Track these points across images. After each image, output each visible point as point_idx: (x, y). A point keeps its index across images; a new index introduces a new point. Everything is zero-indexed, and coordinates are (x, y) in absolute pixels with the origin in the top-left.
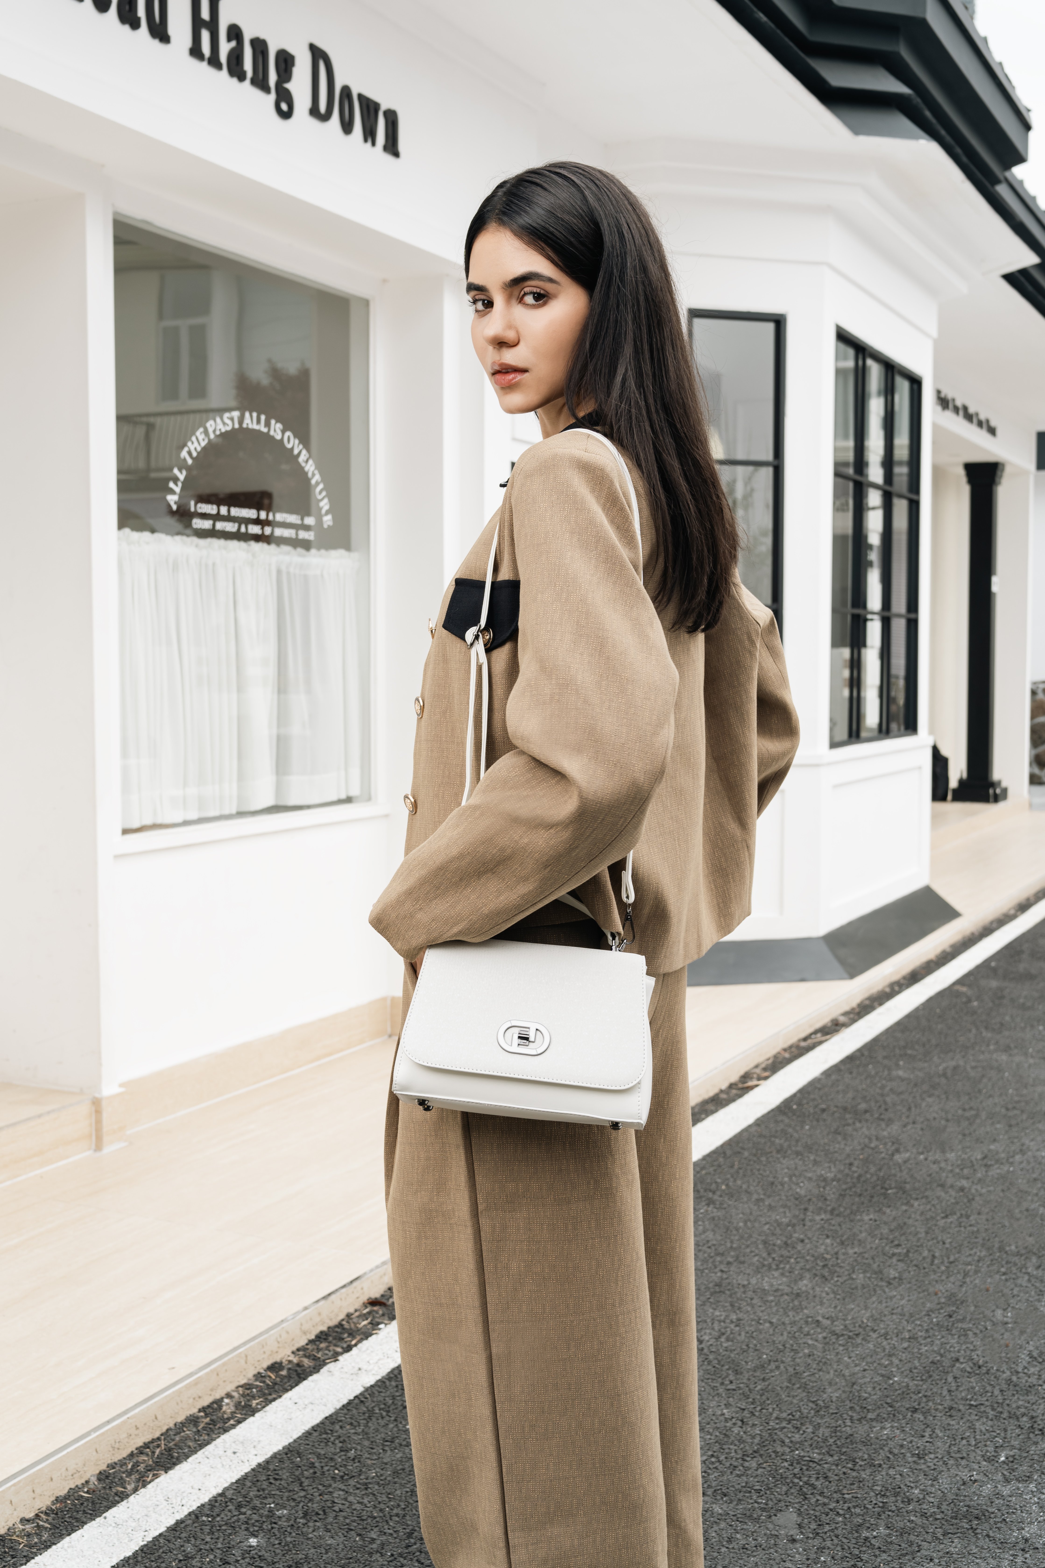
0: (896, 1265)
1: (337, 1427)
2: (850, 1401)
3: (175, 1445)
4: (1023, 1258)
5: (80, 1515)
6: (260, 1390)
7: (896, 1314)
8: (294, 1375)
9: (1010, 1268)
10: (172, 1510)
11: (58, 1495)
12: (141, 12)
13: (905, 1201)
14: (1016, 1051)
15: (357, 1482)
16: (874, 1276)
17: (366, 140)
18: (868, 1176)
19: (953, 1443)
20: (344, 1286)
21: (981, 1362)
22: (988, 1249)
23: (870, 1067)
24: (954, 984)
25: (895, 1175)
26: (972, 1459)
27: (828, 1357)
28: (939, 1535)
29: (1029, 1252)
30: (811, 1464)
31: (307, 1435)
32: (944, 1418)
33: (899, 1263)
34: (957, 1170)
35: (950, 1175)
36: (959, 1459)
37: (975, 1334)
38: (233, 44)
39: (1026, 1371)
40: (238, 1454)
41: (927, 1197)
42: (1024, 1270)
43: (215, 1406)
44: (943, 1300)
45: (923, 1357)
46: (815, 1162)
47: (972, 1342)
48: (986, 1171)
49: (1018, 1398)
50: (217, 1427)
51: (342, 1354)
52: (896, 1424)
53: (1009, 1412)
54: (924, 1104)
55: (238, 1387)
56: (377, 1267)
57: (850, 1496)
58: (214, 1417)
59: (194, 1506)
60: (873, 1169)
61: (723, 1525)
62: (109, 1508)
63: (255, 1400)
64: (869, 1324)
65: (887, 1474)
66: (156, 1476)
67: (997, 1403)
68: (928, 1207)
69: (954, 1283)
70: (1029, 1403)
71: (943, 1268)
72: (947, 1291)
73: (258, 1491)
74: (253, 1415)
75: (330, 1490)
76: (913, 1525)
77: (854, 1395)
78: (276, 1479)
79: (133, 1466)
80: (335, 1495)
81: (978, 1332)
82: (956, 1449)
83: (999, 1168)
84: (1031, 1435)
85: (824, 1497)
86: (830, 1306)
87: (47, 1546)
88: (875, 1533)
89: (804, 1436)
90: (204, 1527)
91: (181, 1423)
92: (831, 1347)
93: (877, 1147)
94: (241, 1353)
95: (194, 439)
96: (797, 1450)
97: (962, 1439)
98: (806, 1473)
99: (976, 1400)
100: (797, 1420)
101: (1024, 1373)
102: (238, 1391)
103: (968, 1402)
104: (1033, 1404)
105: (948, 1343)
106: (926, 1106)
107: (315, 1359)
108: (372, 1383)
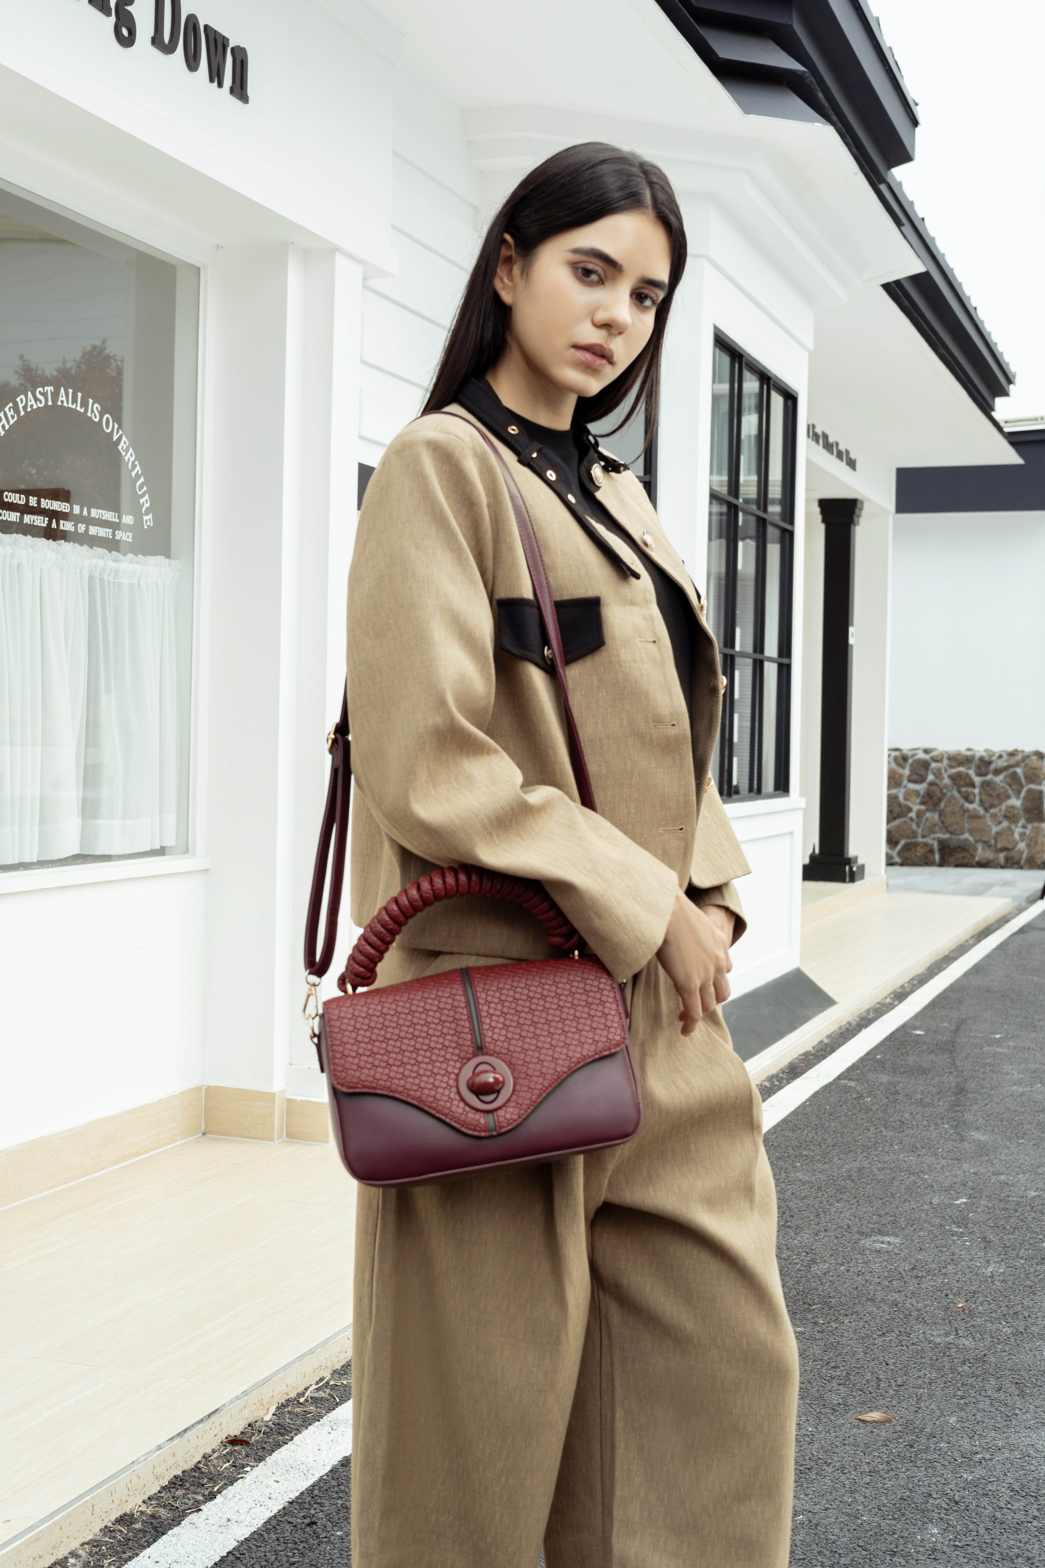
2: (817, 1544)
4: (979, 1379)
6: (111, 1547)
8: (150, 1529)
9: (967, 1390)
14: (923, 1151)
17: (211, 80)
20: (201, 1421)
21: (957, 1498)
22: (938, 1370)
24: (839, 1078)
29: (985, 1373)
32: (928, 1561)
33: (840, 1387)
34: (886, 1283)
35: (879, 1288)
37: (943, 1465)
39: (1009, 1506)
41: (857, 1313)
42: (983, 1393)
44: (899, 1428)
45: (890, 1493)
47: (942, 1475)
51: (205, 1502)
54: (833, 1210)
55: (82, 1545)
56: (237, 1398)
63: (106, 1559)
68: (861, 1324)
70: (1021, 1542)
72: (902, 1417)
81: (946, 1463)
94: (87, 1501)
101: (1009, 1509)
102: (84, 1549)
104: (1026, 1543)
105: (916, 1477)
106: (836, 1212)
107: (173, 1509)
108: (247, 1536)
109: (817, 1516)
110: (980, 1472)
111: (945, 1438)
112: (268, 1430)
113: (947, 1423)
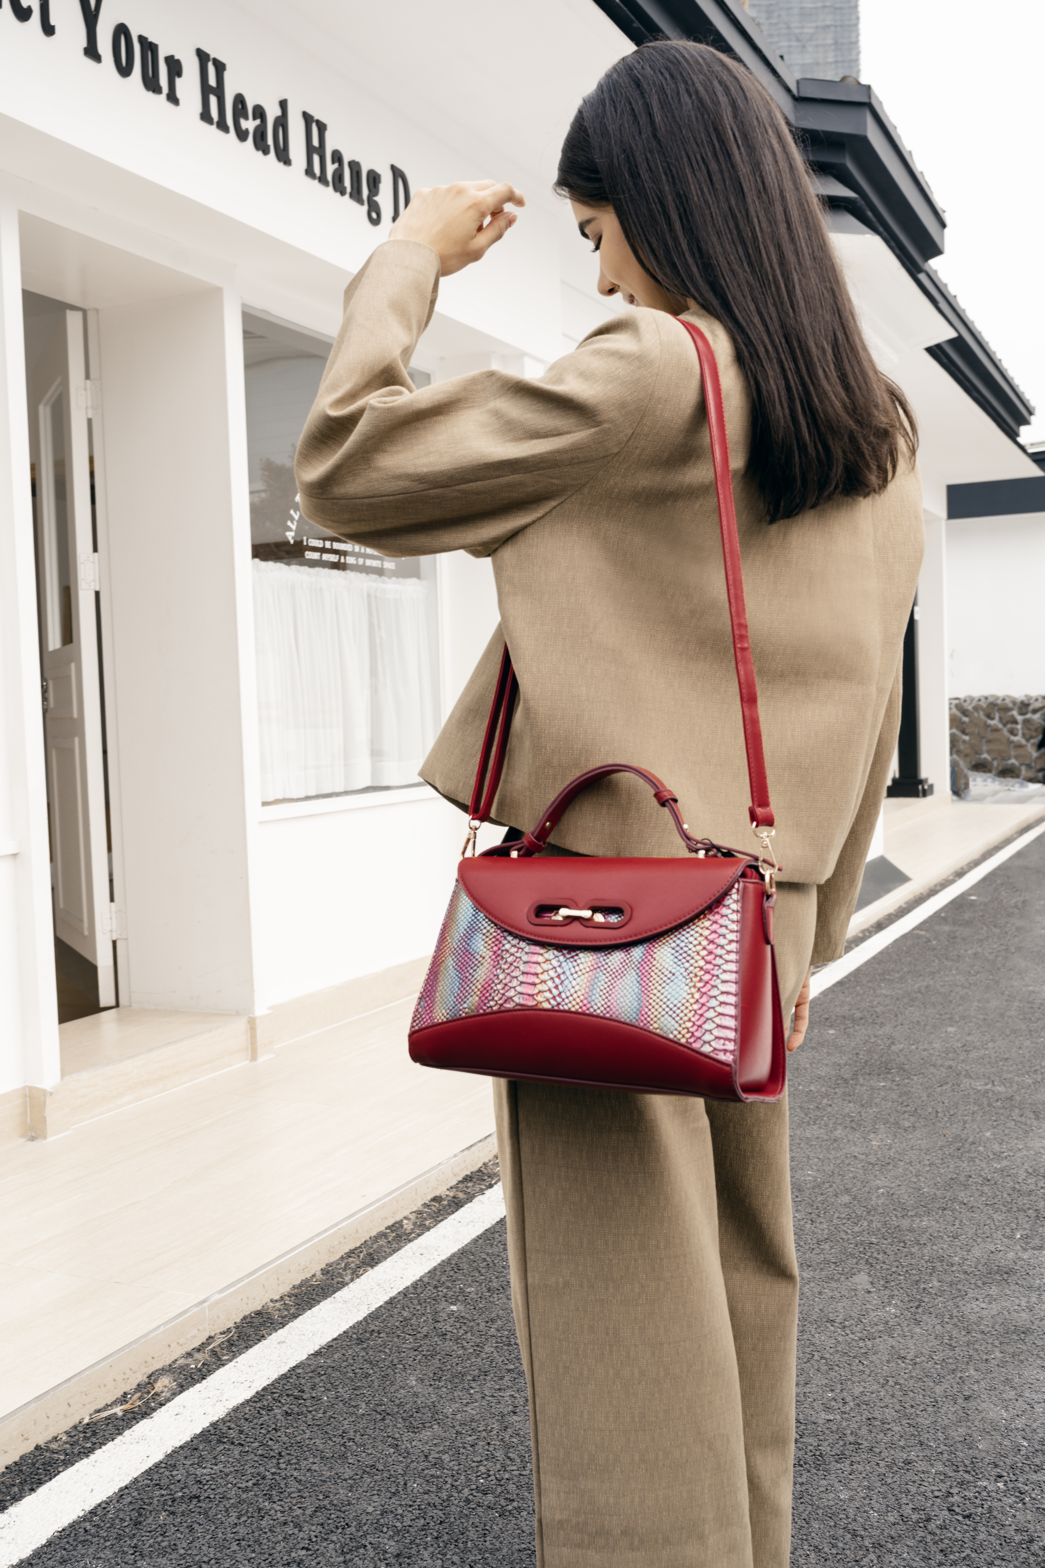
2: (893, 1205)
3: (374, 1251)
4: (1008, 1110)
5: (314, 1297)
6: (429, 1214)
7: (916, 1149)
8: (453, 1204)
9: (999, 1117)
10: (385, 1291)
11: (294, 1284)
12: (270, 141)
13: (906, 1077)
16: (892, 1126)
18: (873, 1061)
19: (978, 1228)
20: (480, 1141)
21: (989, 1178)
22: (979, 1105)
23: (858, 988)
24: (914, 929)
25: (895, 1060)
26: (995, 1237)
28: (979, 1284)
29: (1012, 1106)
30: (871, 1245)
31: (475, 1241)
32: (968, 1213)
33: (910, 1117)
34: (944, 1055)
35: (939, 1058)
36: (985, 1238)
37: (981, 1160)
38: (336, 165)
39: (1025, 1181)
40: (425, 1255)
41: (923, 1073)
42: (1010, 1118)
43: (397, 1225)
44: (951, 1139)
45: (943, 1176)
46: (829, 1054)
47: (979, 1165)
48: (967, 1055)
49: (1023, 1199)
50: (403, 1239)
51: (487, 1189)
52: (931, 1218)
53: (1018, 1208)
54: (907, 1012)
55: (411, 1213)
57: (906, 1263)
58: (399, 1233)
59: (401, 1288)
61: (812, 1284)
62: (334, 1292)
63: (427, 1221)
64: (896, 1157)
65: (932, 1249)
66: (365, 1271)
67: (1007, 1202)
68: (926, 1080)
69: (957, 1128)
71: (946, 1119)
72: (953, 1133)
73: (448, 1277)
74: (429, 1230)
76: (958, 1279)
77: (894, 1201)
78: (459, 1270)
79: (345, 1265)
81: (982, 1158)
82: (981, 1232)
83: (976, 1052)
84: (1038, 1221)
85: (886, 1264)
87: (295, 1316)
88: (930, 1285)
89: (862, 1228)
90: (412, 1301)
91: (374, 1237)
92: (870, 1172)
93: (876, 1042)
94: (413, 1186)
96: (859, 1236)
97: (985, 1225)
98: (869, 1250)
99: (990, 1201)
100: (854, 1218)
101: (1025, 1183)
102: (412, 1216)
104: (1035, 1202)
105: (961, 1166)
107: (466, 1193)
109: (893, 1190)
110: (1005, 1163)
111: (983, 1144)
113: (984, 1135)
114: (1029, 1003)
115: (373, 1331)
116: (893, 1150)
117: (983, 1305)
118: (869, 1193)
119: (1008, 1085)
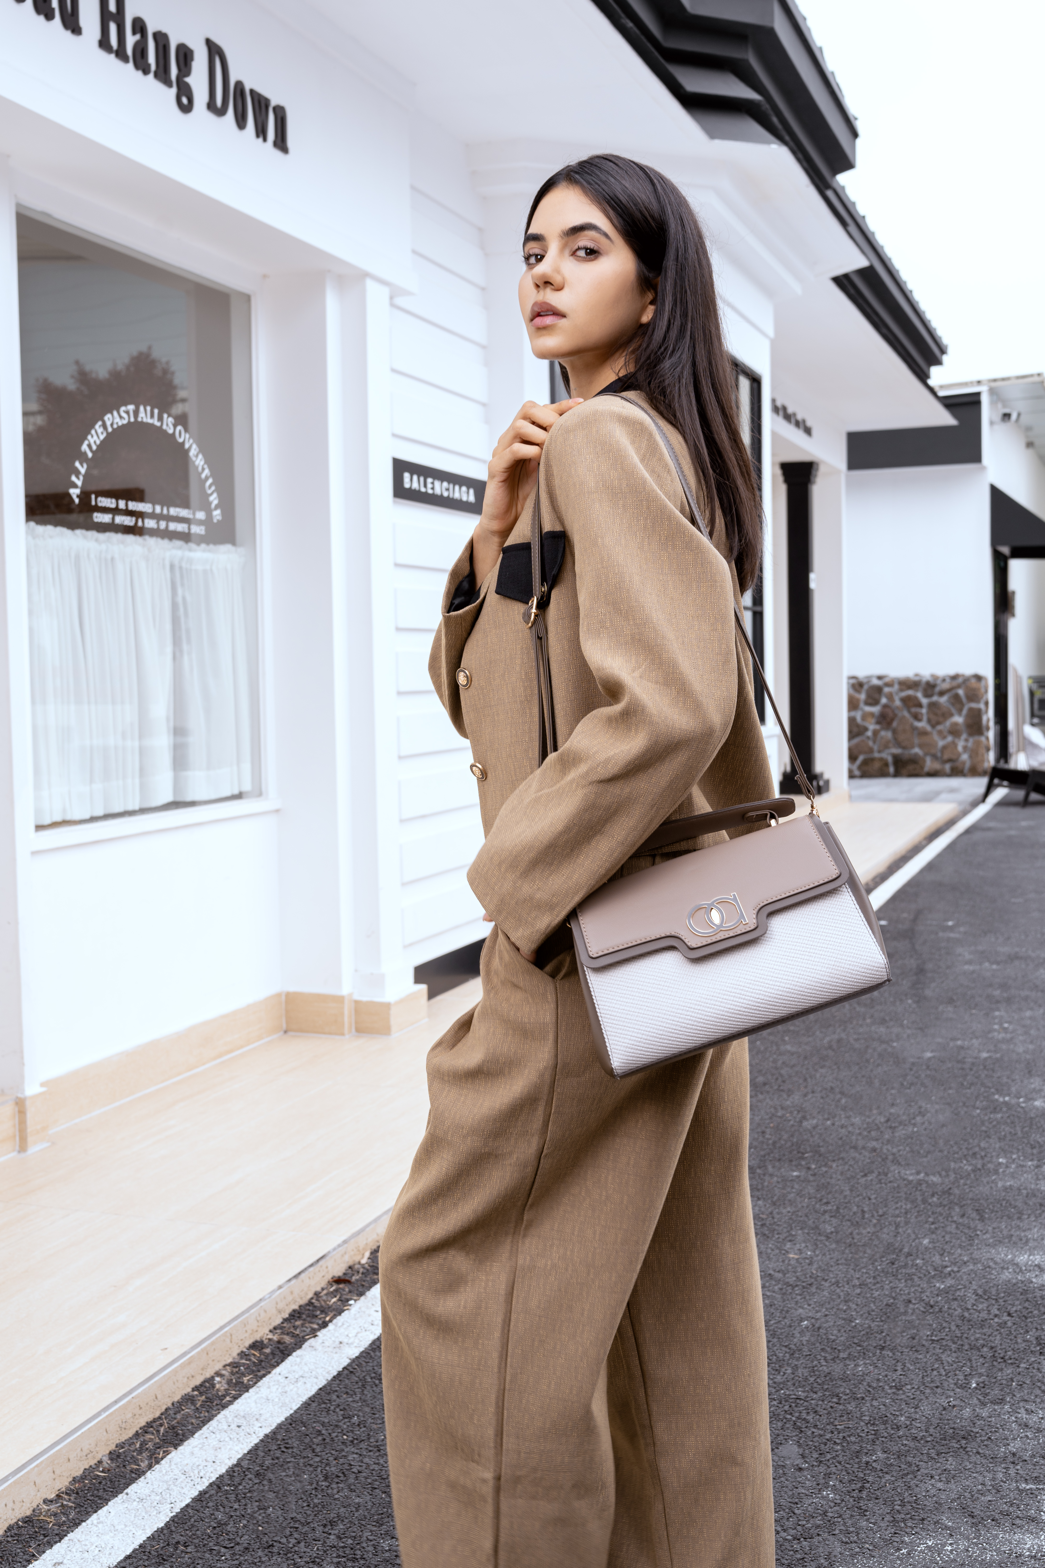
0: (830, 1221)
1: (334, 1397)
2: (820, 1343)
3: (178, 1423)
4: (946, 1208)
5: (101, 1493)
6: (248, 1367)
7: (842, 1264)
8: (277, 1352)
9: (937, 1217)
10: (192, 1483)
11: (75, 1476)
12: (55, 4)
13: (823, 1164)
14: (891, 1023)
15: (368, 1445)
16: (812, 1232)
17: (258, 136)
18: (783, 1142)
19: (925, 1374)
20: (311, 1265)
21: (932, 1303)
22: (913, 1202)
23: (758, 1043)
25: (808, 1140)
26: (946, 1387)
27: (789, 1306)
28: (933, 1455)
29: (951, 1203)
30: (798, 1401)
31: (306, 1405)
32: (911, 1353)
33: (832, 1219)
34: (865, 1133)
35: (860, 1138)
36: (934, 1388)
37: (920, 1277)
38: (138, 37)
39: (975, 1307)
40: (242, 1427)
41: (843, 1159)
42: (950, 1219)
43: (207, 1385)
45: (877, 1301)
47: (919, 1285)
48: (893, 1133)
49: (975, 1332)
50: (214, 1404)
51: (319, 1330)
52: (868, 1361)
53: (970, 1345)
54: (818, 1075)
55: (225, 1366)
56: (339, 1246)
57: (843, 1426)
58: (209, 1395)
60: (785, 1137)
62: (127, 1485)
63: (245, 1377)
64: (819, 1275)
65: (872, 1405)
66: (167, 1453)
67: (956, 1337)
68: (847, 1167)
69: (888, 1234)
70: (985, 1335)
71: (875, 1221)
73: (273, 1459)
74: (247, 1391)
75: (344, 1454)
76: (907, 1448)
77: (822, 1338)
78: (287, 1448)
79: (141, 1444)
80: (350, 1458)
81: (922, 1275)
82: (929, 1379)
83: (903, 1129)
84: (995, 1363)
85: (818, 1429)
86: (778, 1261)
87: (76, 1524)
88: (874, 1458)
89: (785, 1376)
90: (228, 1496)
91: (178, 1402)
92: (790, 1297)
93: (783, 1116)
94: (226, 1332)
95: (93, 432)
96: (782, 1389)
97: (932, 1370)
98: (796, 1409)
99: (936, 1336)
100: (775, 1364)
102: (226, 1370)
103: (929, 1338)
104: (989, 1336)
105: (897, 1287)
106: (821, 1077)
107: (294, 1336)
108: (357, 1354)
109: (819, 1322)
110: (949, 1282)
111: (920, 1256)
112: (365, 1271)
113: (921, 1243)
114: (958, 1062)
115: (178, 1543)
116: (815, 1266)
117: (940, 1485)
118: (790, 1326)
119: (944, 1173)
